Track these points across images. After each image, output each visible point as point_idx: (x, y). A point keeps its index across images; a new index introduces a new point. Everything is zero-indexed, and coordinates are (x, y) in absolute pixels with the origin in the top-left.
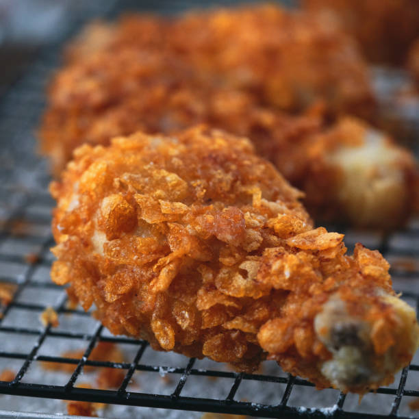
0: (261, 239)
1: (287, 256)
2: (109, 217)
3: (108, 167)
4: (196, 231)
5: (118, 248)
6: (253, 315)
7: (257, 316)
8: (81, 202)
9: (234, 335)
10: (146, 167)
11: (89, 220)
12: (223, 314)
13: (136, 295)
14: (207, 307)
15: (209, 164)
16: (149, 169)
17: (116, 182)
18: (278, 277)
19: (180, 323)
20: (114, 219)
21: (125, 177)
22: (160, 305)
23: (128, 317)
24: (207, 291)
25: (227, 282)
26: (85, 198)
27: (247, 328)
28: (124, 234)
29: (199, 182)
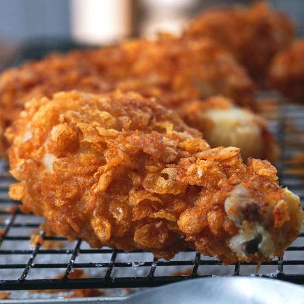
0: (177, 153)
1: (199, 161)
2: (58, 140)
3: (54, 108)
4: (126, 148)
5: (66, 163)
6: (173, 208)
7: (176, 208)
8: (33, 134)
9: (158, 225)
10: (84, 108)
11: (40, 146)
12: (149, 209)
13: (79, 200)
14: (138, 201)
15: (131, 108)
16: (86, 109)
17: (61, 117)
18: (193, 177)
19: (115, 216)
20: (62, 141)
21: (69, 114)
22: (99, 204)
23: (73, 217)
24: (137, 191)
25: (153, 184)
26: (37, 131)
27: (169, 217)
28: (68, 154)
29: (124, 118)
